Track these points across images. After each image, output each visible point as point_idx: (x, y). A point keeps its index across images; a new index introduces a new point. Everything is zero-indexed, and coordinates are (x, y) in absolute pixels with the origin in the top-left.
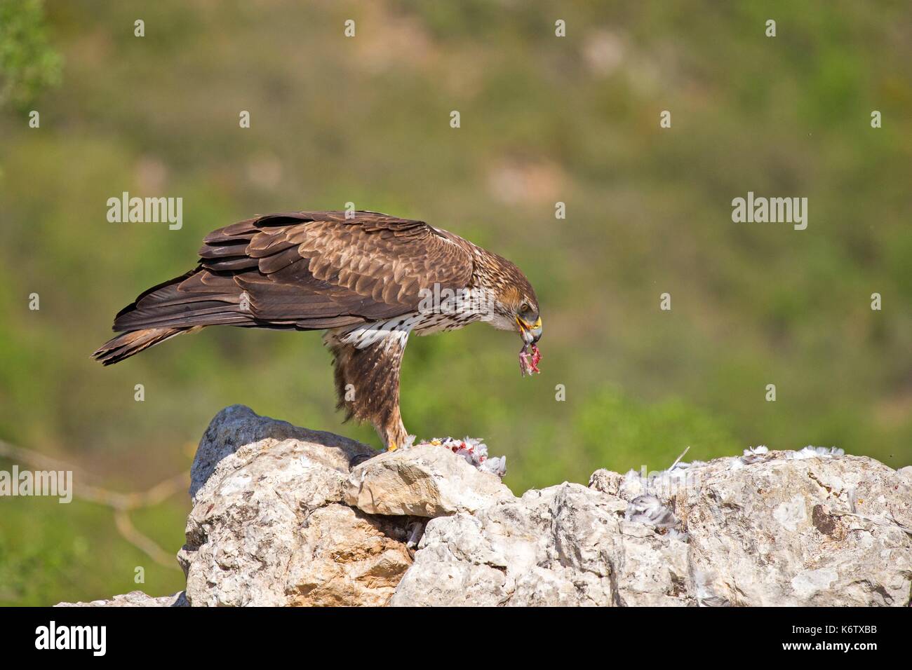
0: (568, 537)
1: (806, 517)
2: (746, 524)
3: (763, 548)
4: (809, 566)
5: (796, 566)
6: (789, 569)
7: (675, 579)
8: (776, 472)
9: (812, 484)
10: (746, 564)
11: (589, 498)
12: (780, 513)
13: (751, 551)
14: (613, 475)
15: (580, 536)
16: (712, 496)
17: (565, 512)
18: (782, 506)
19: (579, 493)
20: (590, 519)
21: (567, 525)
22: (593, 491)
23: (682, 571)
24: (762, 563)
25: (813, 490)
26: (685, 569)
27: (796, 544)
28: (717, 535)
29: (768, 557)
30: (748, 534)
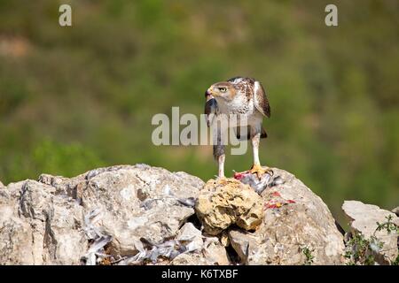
0: (28, 204)
1: (134, 194)
2: (108, 197)
3: (116, 208)
4: (135, 216)
5: (129, 215)
6: (127, 217)
7: (76, 222)
8: (122, 174)
9: (137, 180)
10: (108, 215)
11: (38, 186)
12: (123, 192)
13: (110, 209)
14: (49, 176)
15: (34, 203)
16: (94, 185)
17: (27, 192)
18: (124, 189)
19: (33, 184)
20: (38, 196)
21: (28, 198)
22: (40, 183)
23: (79, 218)
24: (115, 215)
25: (138, 182)
26: (81, 217)
27: (130, 206)
28: (96, 203)
29: (118, 212)
30: (109, 202)
